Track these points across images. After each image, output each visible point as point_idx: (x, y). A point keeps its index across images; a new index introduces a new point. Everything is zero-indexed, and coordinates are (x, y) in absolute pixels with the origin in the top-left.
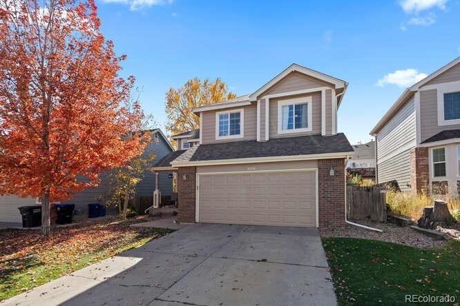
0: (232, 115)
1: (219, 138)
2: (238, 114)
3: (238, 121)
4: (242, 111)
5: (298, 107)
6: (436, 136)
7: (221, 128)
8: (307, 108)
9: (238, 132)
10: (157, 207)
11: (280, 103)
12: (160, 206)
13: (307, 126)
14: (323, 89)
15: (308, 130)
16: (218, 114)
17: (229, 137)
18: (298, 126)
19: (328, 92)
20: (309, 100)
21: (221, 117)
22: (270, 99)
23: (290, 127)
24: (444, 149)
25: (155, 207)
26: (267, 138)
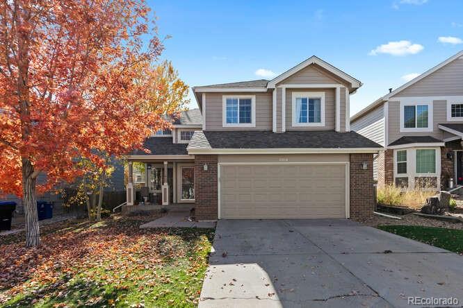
0: (242, 101)
1: (226, 125)
2: (249, 101)
3: (249, 108)
4: (253, 98)
5: (312, 101)
6: (399, 140)
7: (229, 114)
8: (320, 103)
9: (249, 121)
10: (132, 204)
11: (295, 95)
12: (136, 203)
13: (319, 121)
14: (339, 87)
15: (322, 124)
16: (225, 98)
17: (238, 126)
18: (311, 120)
19: (343, 90)
20: (322, 95)
21: (229, 101)
22: (287, 89)
23: (304, 120)
24: (406, 151)
25: (128, 204)
26: (284, 130)
